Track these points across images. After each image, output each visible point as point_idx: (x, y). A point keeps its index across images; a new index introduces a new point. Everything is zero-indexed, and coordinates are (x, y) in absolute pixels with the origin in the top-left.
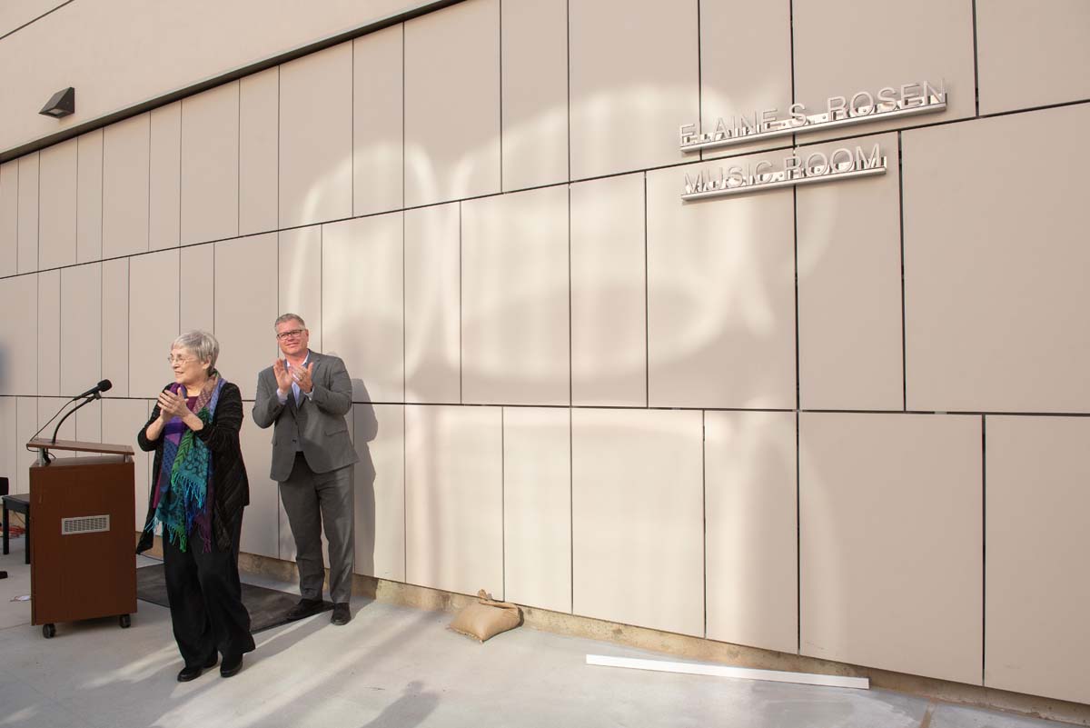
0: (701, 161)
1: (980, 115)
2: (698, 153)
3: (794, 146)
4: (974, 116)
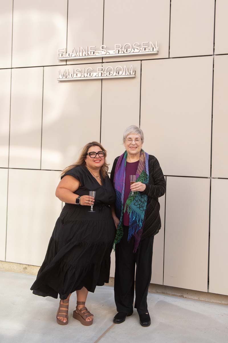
0: (66, 65)
1: (170, 57)
2: (65, 61)
3: (102, 63)
4: (168, 57)
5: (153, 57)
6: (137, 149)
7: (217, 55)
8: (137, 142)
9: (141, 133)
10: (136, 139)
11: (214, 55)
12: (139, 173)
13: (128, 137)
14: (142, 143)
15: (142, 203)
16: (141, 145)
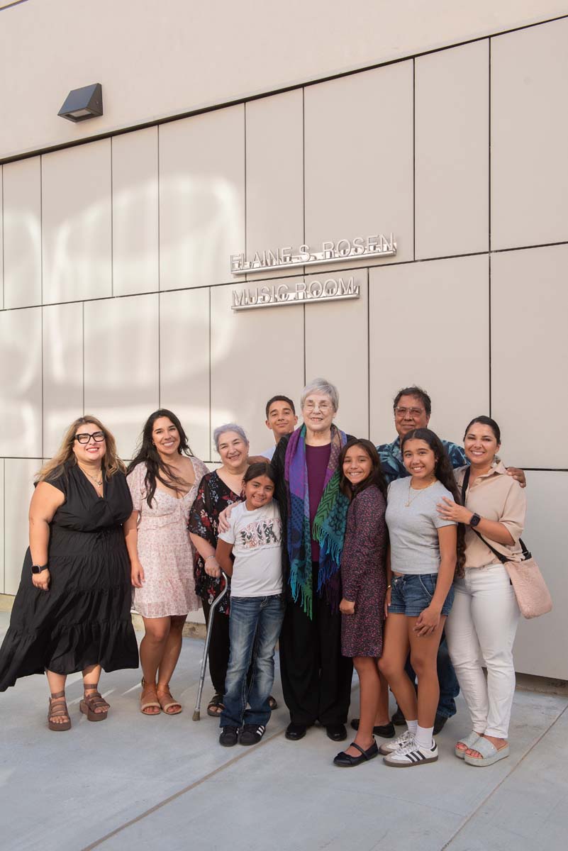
0: (246, 282)
1: (416, 259)
2: (244, 276)
3: (305, 275)
4: (413, 260)
5: (387, 260)
6: (323, 422)
7: (496, 251)
8: (325, 410)
9: (333, 391)
10: (322, 403)
11: (490, 252)
12: (333, 468)
13: (307, 399)
14: (335, 410)
15: (339, 523)
16: (332, 415)
